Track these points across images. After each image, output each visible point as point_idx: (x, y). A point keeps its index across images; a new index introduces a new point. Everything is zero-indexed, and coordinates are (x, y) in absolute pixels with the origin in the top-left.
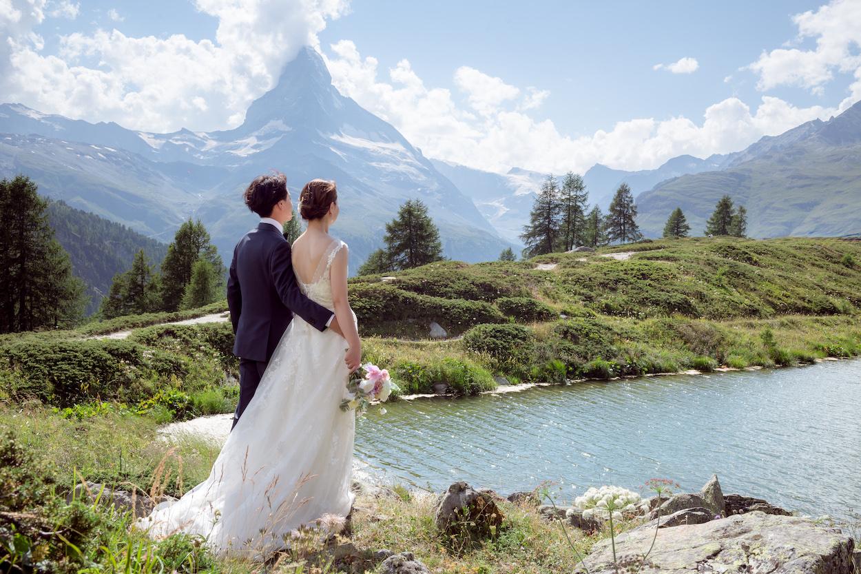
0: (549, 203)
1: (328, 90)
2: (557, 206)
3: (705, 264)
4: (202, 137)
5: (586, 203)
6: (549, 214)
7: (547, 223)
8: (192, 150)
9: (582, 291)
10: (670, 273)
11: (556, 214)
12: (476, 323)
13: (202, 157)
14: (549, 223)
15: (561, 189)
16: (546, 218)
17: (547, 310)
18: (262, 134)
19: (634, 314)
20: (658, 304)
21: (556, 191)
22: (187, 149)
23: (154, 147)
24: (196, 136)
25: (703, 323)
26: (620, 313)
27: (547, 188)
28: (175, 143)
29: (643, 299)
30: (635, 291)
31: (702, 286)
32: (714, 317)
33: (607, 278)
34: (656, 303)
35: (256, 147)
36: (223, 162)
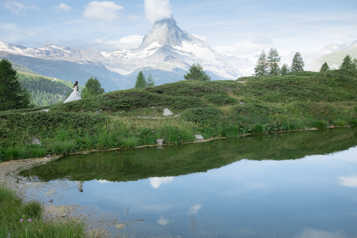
0: (263, 63)
1: (176, 28)
2: (266, 64)
3: (326, 76)
4: (125, 52)
5: (280, 62)
6: (263, 68)
7: (262, 72)
9: (256, 91)
10: (305, 81)
11: (266, 68)
12: (189, 107)
13: (126, 60)
14: (263, 72)
15: (268, 56)
16: (261, 70)
17: (232, 100)
18: (149, 49)
19: (283, 101)
20: (297, 96)
21: (266, 57)
22: (120, 57)
23: (107, 57)
25: (322, 104)
26: (275, 101)
27: (261, 56)
28: (114, 55)
29: (289, 94)
30: (285, 90)
31: (323, 86)
32: (329, 101)
33: (270, 84)
34: (296, 95)
35: (147, 54)
36: (134, 61)
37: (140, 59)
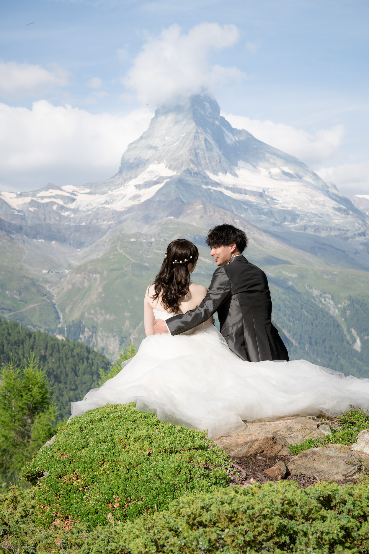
1: (217, 122)
4: (71, 191)
8: (62, 208)
13: (72, 215)
18: (141, 183)
22: (55, 207)
23: (17, 209)
24: (65, 191)
28: (40, 201)
35: (135, 197)
36: (97, 219)
37: (114, 212)
